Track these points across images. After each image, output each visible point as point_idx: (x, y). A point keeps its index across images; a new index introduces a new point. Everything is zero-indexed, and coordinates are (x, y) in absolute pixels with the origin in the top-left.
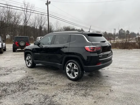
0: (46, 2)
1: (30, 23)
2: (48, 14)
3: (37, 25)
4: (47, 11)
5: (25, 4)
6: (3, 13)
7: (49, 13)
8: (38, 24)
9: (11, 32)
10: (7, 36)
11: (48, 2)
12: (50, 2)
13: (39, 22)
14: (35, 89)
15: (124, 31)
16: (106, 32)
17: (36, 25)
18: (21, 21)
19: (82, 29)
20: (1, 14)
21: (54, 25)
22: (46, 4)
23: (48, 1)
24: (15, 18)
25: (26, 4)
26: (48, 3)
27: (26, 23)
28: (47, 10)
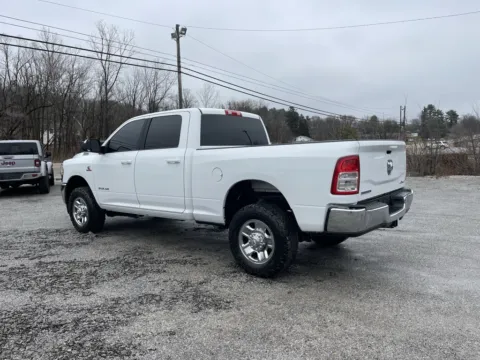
0: (174, 31)
1: (120, 92)
2: (179, 67)
3: (142, 101)
4: (176, 59)
5: (102, 32)
6: (33, 64)
7: (182, 65)
8: (144, 94)
9: (58, 125)
10: (45, 137)
11: (180, 28)
12: (185, 30)
13: (148, 88)
14: (158, 271)
15: (439, 113)
16: (374, 118)
17: (138, 100)
18: (89, 86)
19: (292, 108)
20: (28, 65)
21: (198, 98)
22: (173, 36)
23: (177, 26)
24: (71, 77)
25: (106, 30)
26: (178, 33)
27: (107, 94)
28: (176, 54)
